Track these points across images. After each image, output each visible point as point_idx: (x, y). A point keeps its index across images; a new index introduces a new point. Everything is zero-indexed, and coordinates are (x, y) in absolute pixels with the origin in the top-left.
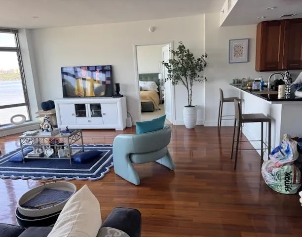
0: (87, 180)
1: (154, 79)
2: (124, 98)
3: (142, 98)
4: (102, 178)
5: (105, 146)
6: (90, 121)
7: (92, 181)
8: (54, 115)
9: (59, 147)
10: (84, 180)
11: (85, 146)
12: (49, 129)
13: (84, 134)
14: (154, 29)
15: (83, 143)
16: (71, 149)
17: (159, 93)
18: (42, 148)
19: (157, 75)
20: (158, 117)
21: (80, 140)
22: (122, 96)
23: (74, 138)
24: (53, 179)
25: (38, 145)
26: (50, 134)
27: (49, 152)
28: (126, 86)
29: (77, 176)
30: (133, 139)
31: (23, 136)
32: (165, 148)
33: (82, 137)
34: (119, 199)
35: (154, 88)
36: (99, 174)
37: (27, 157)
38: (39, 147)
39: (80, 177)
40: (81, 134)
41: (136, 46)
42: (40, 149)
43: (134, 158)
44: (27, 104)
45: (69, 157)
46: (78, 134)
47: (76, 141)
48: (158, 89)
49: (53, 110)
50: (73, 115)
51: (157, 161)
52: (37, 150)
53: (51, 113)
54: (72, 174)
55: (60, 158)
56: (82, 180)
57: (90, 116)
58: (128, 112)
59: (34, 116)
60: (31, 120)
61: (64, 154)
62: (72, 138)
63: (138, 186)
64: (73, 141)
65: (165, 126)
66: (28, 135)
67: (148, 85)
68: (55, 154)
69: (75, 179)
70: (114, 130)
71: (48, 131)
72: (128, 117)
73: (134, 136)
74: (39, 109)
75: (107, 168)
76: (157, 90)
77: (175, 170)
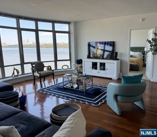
0: (91, 105)
1: (141, 51)
2: (119, 61)
3: (131, 61)
4: (99, 106)
5: (104, 88)
6: (99, 72)
7: (94, 106)
8: (82, 67)
9: (81, 84)
10: (90, 105)
11: (94, 86)
12: (77, 74)
13: (94, 79)
14: (143, 20)
15: (92, 84)
16: (86, 86)
17: (144, 60)
18: (72, 83)
19: (143, 48)
20: (138, 75)
21: (91, 82)
22: (118, 60)
23: (88, 81)
24: (74, 101)
25: (71, 82)
26: (77, 76)
27: (75, 86)
28: (121, 54)
29: (86, 101)
30: (119, 86)
31: (64, 76)
32: (141, 95)
33: (92, 80)
34: (106, 121)
35: (140, 56)
36: (98, 103)
37: (65, 87)
38: (71, 83)
39: (88, 102)
40: (92, 79)
41: (131, 30)
42: (72, 84)
43: (119, 98)
44: (70, 60)
45: (84, 90)
46: (91, 78)
47: (89, 82)
48: (144, 57)
49: (81, 64)
50: (91, 68)
51: (134, 103)
52: (70, 84)
53: (80, 66)
54: (84, 100)
55: (80, 90)
56: (88, 105)
57: (99, 69)
58: (121, 70)
59: (73, 66)
60: (71, 68)
61: (82, 88)
62: (87, 80)
63: (119, 116)
64: (87, 82)
65: (142, 81)
66: (67, 76)
67: (137, 54)
68: (78, 88)
69: (85, 103)
70: (111, 79)
71: (76, 75)
72: (120, 72)
73: (120, 84)
74: (75, 63)
75: (103, 100)
76: (142, 58)
77: (146, 111)
